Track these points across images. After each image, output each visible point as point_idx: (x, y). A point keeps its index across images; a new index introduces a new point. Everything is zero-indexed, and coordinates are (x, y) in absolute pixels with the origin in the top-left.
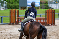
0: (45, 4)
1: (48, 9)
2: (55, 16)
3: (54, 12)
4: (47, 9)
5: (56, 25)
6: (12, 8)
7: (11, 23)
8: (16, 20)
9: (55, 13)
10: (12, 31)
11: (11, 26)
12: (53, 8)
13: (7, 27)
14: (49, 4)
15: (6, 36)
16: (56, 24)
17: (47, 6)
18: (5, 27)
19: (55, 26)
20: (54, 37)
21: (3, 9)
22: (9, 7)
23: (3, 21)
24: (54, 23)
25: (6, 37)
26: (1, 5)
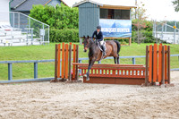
0: (145, 31)
1: (153, 44)
2: (171, 62)
3: (168, 52)
4: (149, 45)
5: (173, 85)
6: (60, 41)
7: (58, 79)
8: (72, 71)
9: (171, 55)
10: (60, 98)
11: (59, 86)
12: (165, 42)
13: (47, 87)
14: (154, 32)
15: (46, 109)
16: (171, 82)
17: (151, 36)
18: (42, 88)
19: (170, 88)
20: (167, 114)
21: (38, 43)
22: (53, 38)
23: (39, 72)
24: (168, 81)
25: (45, 112)
26: (35, 32)
